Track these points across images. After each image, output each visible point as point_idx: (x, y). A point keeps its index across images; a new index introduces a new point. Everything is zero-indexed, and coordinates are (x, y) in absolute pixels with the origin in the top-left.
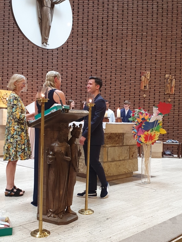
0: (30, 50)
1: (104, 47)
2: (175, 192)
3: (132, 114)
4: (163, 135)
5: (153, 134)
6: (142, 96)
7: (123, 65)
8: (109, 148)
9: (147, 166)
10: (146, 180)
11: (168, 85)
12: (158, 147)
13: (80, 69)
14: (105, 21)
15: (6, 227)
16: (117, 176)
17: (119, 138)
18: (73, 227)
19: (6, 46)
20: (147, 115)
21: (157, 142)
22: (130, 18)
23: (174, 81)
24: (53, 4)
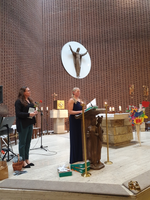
0: (71, 80)
1: (108, 74)
3: (127, 108)
4: (146, 119)
5: (140, 118)
6: (131, 98)
7: (119, 83)
8: (117, 128)
9: (138, 137)
10: (139, 144)
11: (145, 91)
12: (143, 126)
13: (95, 87)
14: (107, 62)
16: (122, 143)
17: (121, 122)
19: (59, 79)
20: (136, 108)
21: (143, 123)
22: (120, 58)
23: (148, 89)
24: (81, 56)
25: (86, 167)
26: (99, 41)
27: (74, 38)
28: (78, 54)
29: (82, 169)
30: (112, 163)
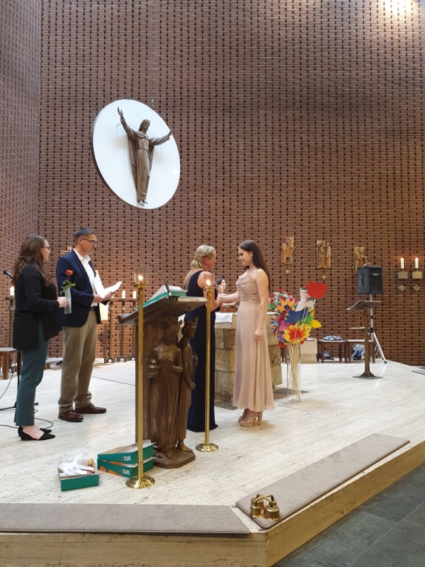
0: (120, 210)
2: (337, 414)
4: (317, 329)
5: (301, 328)
6: (284, 272)
7: (255, 229)
9: (294, 377)
10: (294, 397)
11: (322, 256)
12: (311, 347)
13: (192, 237)
14: (227, 167)
15: (90, 473)
18: (188, 471)
19: (86, 206)
20: (291, 300)
21: (308, 339)
22: (262, 161)
23: (329, 249)
24: (152, 145)
25: (142, 461)
26: (206, 105)
27: (136, 89)
28: (142, 138)
29: (130, 466)
30: (217, 447)
